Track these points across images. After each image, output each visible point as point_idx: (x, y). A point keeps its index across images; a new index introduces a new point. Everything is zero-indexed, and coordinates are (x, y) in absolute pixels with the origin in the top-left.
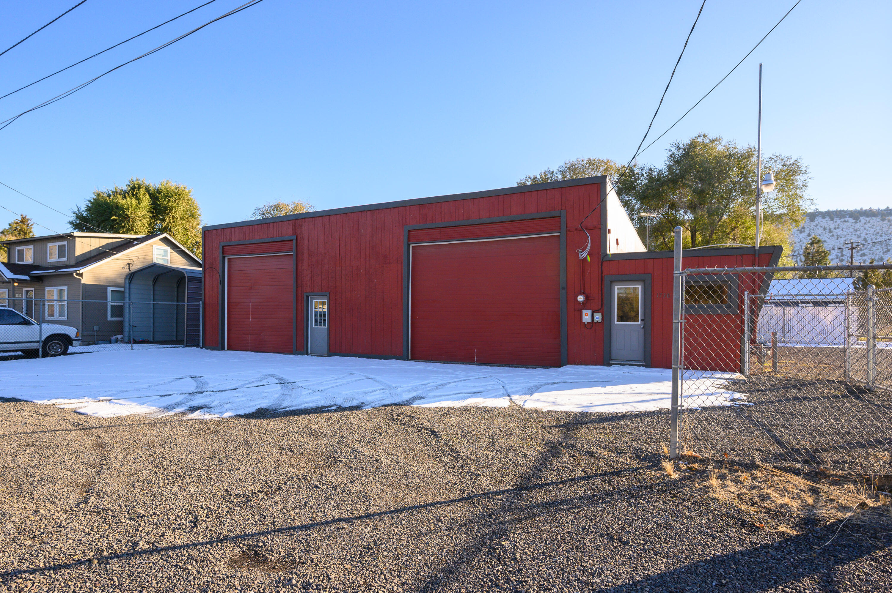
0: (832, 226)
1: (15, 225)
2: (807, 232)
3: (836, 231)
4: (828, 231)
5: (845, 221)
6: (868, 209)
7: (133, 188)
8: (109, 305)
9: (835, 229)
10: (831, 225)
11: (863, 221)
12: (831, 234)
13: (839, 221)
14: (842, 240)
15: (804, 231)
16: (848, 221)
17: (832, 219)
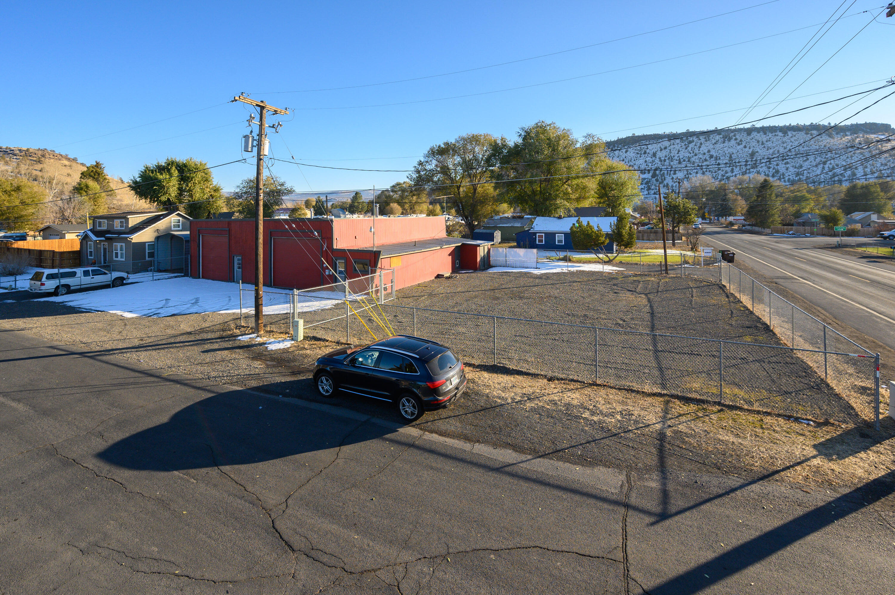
0: (764, 140)
1: (91, 169)
2: (744, 144)
3: (767, 143)
4: (760, 143)
5: (775, 135)
6: (795, 124)
7: (169, 165)
8: (147, 251)
9: (767, 141)
10: (764, 138)
11: (790, 135)
12: (763, 146)
13: (770, 135)
14: (771, 151)
15: (741, 144)
16: (778, 135)
17: (765, 134)
